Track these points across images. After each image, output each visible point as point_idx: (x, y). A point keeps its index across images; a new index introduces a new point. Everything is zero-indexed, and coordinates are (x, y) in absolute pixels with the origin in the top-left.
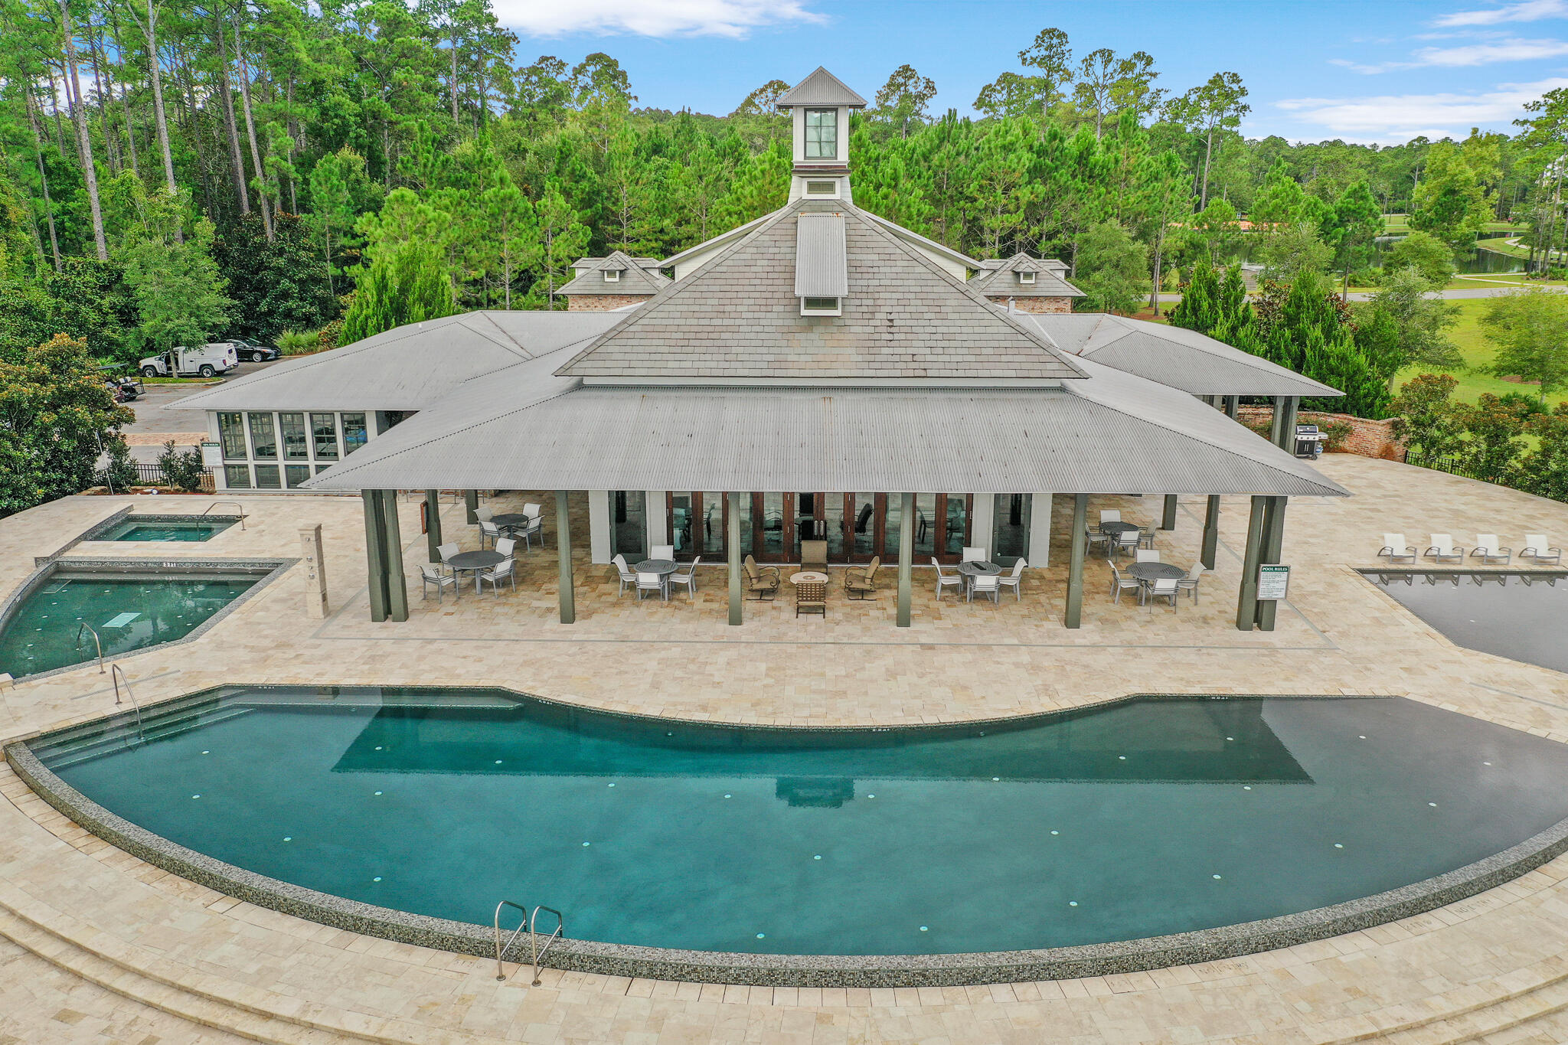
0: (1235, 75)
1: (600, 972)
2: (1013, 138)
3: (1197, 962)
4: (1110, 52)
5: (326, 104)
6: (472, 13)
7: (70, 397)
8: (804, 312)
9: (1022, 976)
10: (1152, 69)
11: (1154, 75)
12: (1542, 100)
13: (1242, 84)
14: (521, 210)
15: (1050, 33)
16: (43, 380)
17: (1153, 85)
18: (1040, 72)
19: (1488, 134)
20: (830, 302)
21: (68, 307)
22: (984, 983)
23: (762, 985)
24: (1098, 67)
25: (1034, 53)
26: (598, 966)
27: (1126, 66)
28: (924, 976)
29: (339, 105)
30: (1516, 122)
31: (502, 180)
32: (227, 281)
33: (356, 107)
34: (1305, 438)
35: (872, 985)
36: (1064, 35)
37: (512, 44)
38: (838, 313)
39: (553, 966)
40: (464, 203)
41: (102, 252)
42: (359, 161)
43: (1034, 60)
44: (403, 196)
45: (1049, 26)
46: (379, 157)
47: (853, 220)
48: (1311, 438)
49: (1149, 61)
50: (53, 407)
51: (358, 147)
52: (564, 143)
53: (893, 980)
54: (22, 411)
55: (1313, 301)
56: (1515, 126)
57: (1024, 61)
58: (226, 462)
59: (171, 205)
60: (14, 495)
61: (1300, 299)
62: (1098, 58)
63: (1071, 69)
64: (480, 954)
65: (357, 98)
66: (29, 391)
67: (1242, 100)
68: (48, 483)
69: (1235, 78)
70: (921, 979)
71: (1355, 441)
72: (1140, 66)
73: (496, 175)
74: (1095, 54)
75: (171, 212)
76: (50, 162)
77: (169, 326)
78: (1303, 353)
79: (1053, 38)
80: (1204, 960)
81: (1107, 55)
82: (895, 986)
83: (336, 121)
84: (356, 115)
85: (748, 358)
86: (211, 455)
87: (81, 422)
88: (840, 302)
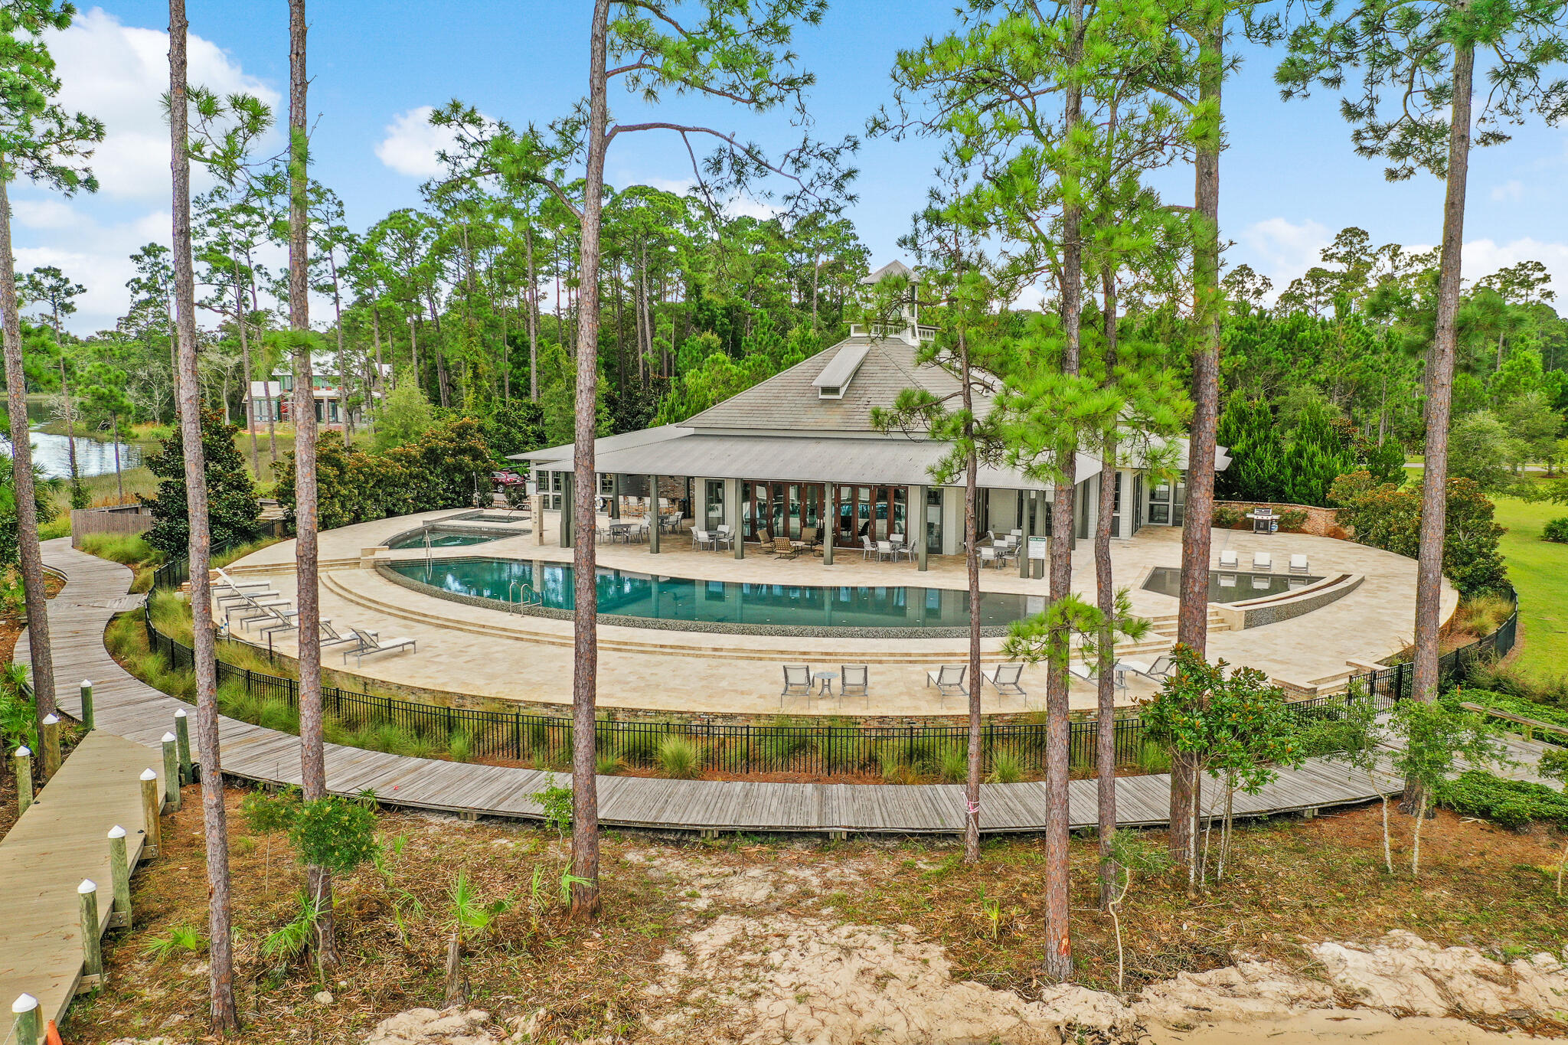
7: (463, 451)
8: (820, 397)
13: (1546, 272)
16: (452, 441)
18: (1339, 267)
21: (504, 429)
29: (709, 302)
31: (793, 350)
32: (613, 421)
38: (839, 397)
41: (533, 400)
47: (875, 348)
50: (453, 455)
54: (437, 454)
66: (442, 444)
68: (446, 499)
71: (1311, 524)
73: (789, 346)
76: (519, 341)
85: (780, 420)
86: (531, 488)
87: (467, 465)
88: (842, 391)
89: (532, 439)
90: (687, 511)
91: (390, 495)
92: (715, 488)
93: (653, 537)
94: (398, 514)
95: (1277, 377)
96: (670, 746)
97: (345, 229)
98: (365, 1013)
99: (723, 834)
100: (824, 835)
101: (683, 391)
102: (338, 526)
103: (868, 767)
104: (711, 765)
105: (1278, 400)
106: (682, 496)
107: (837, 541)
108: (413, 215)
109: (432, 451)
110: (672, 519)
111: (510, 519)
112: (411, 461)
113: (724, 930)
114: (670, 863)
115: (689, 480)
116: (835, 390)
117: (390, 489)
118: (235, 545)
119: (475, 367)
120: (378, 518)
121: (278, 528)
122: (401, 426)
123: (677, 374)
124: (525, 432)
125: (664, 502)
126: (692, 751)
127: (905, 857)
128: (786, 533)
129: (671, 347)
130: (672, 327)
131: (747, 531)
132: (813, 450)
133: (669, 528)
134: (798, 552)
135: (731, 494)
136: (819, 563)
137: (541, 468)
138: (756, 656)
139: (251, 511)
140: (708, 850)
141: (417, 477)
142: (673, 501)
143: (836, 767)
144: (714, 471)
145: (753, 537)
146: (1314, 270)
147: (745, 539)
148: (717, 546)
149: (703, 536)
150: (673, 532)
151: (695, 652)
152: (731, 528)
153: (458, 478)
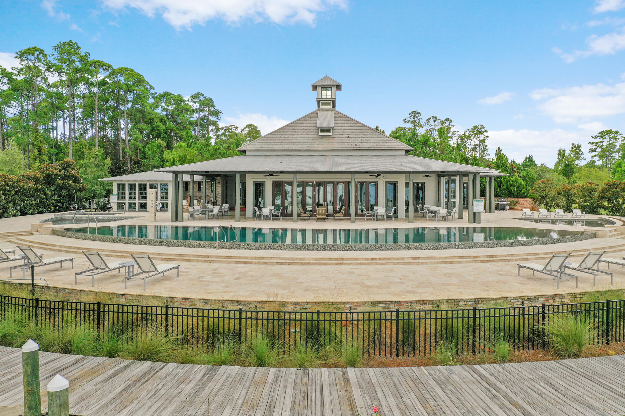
0: (482, 126)
1: (249, 249)
2: (400, 135)
3: (439, 249)
4: (436, 117)
5: (154, 126)
6: (207, 102)
8: (320, 134)
9: (383, 248)
10: (452, 124)
11: (453, 126)
12: (598, 135)
13: (485, 129)
14: (222, 153)
15: (414, 112)
16: (60, 171)
17: (453, 130)
18: (411, 126)
19: (578, 145)
20: (328, 130)
22: (371, 250)
23: (300, 250)
24: (432, 122)
25: (409, 119)
26: (248, 247)
27: (443, 123)
28: (351, 247)
30: (590, 143)
33: (164, 128)
34: (502, 203)
35: (335, 250)
36: (420, 113)
37: (220, 114)
38: (331, 134)
39: (234, 249)
40: (202, 150)
42: (164, 144)
43: (409, 121)
44: (181, 145)
45: (414, 110)
46: (170, 146)
47: (336, 113)
48: (504, 203)
49: (451, 121)
50: (62, 179)
51: (163, 139)
52: (238, 141)
53: (342, 248)
54: (52, 178)
55: (503, 164)
56: (589, 145)
57: (405, 122)
58: (118, 201)
59: (97, 153)
60: (44, 207)
61: (498, 163)
62: (432, 119)
63: (422, 124)
64: (211, 247)
65: (165, 124)
66: (56, 172)
67: (486, 134)
68: (55, 206)
69: (483, 127)
70: (350, 248)
71: (521, 206)
72: (447, 123)
74: (430, 118)
75: (97, 155)
77: (93, 188)
78: (501, 182)
79: (415, 114)
80: (442, 249)
81: (435, 119)
82: (342, 250)
83: (157, 131)
84: (164, 130)
86: (114, 198)
87: (70, 185)
88: (331, 131)
91: (23, 201)
94: (27, 214)
109: (48, 176)
112: (36, 181)
117: (23, 198)
119: (39, 148)
120: (15, 216)
130: (141, 136)
141: (39, 191)
153: (64, 193)
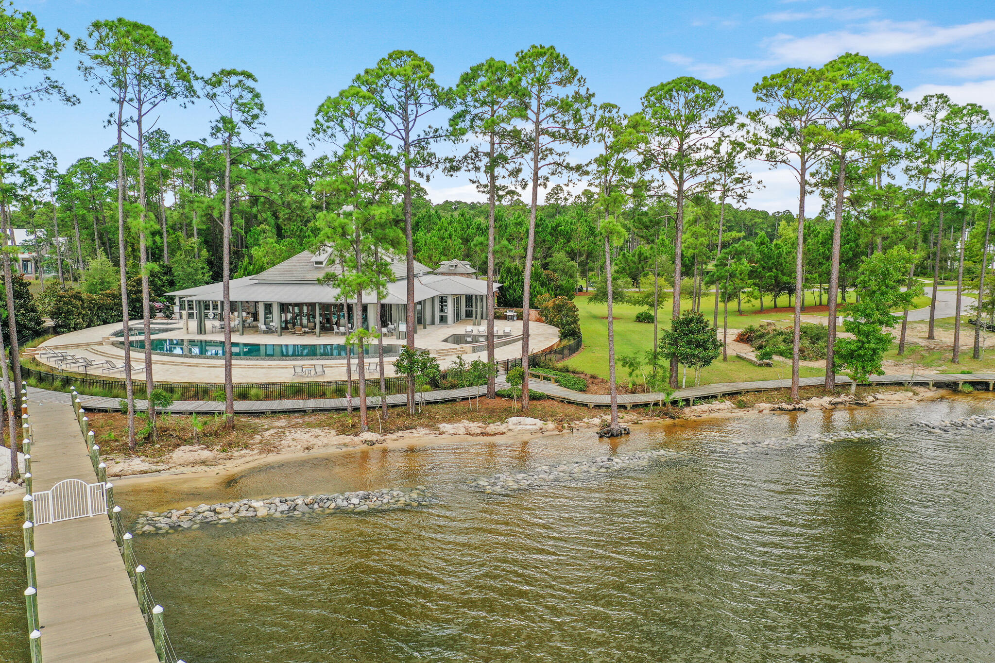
8: (314, 266)
16: (134, 287)
32: (211, 273)
38: (323, 266)
58: (180, 311)
85: (297, 276)
86: (176, 309)
88: (324, 263)
89: (166, 284)
90: (256, 319)
92: (268, 306)
93: (241, 329)
94: (109, 323)
95: (549, 248)
96: (253, 392)
97: (56, 171)
98: (170, 448)
99: (272, 413)
100: (305, 411)
101: (251, 257)
102: (81, 329)
103: (323, 395)
104: (267, 397)
105: (549, 259)
106: (253, 311)
107: (323, 328)
108: (91, 161)
110: (249, 321)
111: (167, 324)
112: (114, 297)
113: (272, 432)
114: (254, 421)
115: (256, 302)
116: (321, 263)
118: (33, 339)
121: (51, 330)
122: (100, 279)
123: (246, 247)
124: (162, 280)
125: (244, 314)
126: (262, 393)
127: (330, 415)
128: (301, 325)
129: (243, 232)
130: (243, 221)
131: (283, 325)
132: (310, 289)
133: (247, 325)
134: (306, 333)
135: (276, 309)
136: (315, 337)
137: (190, 299)
138: (286, 367)
139: (39, 322)
140: (267, 417)
142: (248, 313)
143: (311, 396)
144: (268, 299)
145: (286, 328)
146: (586, 190)
147: (282, 328)
148: (270, 331)
149: (263, 327)
150: (249, 327)
151: (261, 367)
152: (275, 323)
